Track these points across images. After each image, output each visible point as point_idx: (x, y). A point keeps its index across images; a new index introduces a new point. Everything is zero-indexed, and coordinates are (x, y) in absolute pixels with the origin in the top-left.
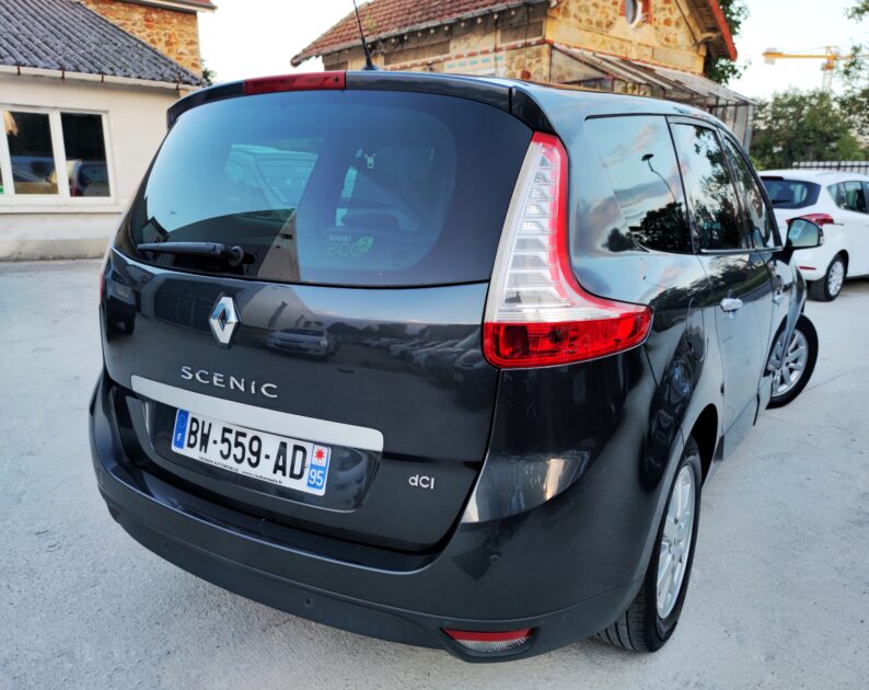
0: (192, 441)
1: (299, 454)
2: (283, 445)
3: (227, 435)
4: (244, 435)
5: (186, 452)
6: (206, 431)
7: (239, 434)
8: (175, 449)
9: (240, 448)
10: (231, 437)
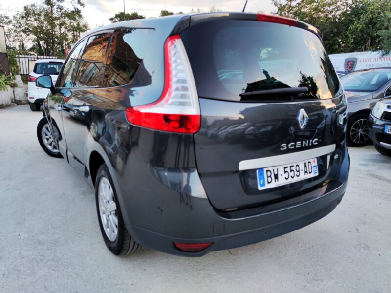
0: (270, 180)
1: (310, 164)
2: (305, 164)
3: (286, 170)
4: (293, 166)
5: (268, 186)
6: (276, 173)
7: (291, 167)
8: (260, 188)
9: (293, 172)
10: (288, 170)
